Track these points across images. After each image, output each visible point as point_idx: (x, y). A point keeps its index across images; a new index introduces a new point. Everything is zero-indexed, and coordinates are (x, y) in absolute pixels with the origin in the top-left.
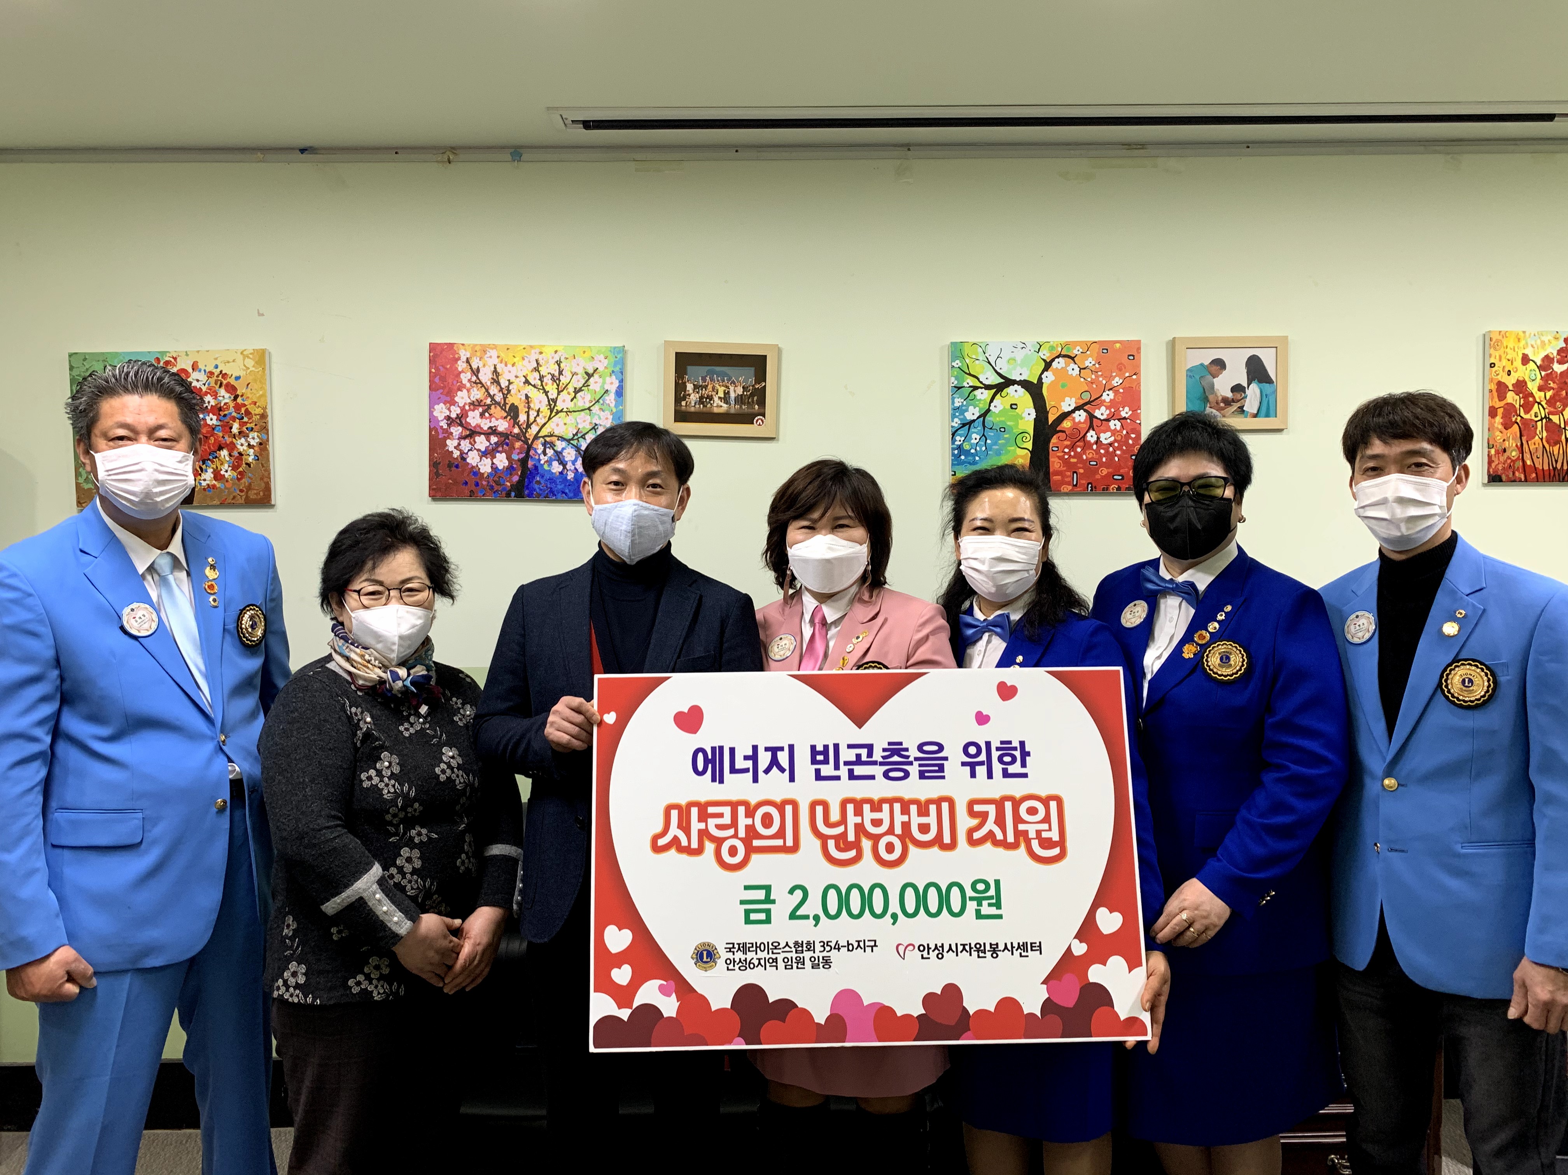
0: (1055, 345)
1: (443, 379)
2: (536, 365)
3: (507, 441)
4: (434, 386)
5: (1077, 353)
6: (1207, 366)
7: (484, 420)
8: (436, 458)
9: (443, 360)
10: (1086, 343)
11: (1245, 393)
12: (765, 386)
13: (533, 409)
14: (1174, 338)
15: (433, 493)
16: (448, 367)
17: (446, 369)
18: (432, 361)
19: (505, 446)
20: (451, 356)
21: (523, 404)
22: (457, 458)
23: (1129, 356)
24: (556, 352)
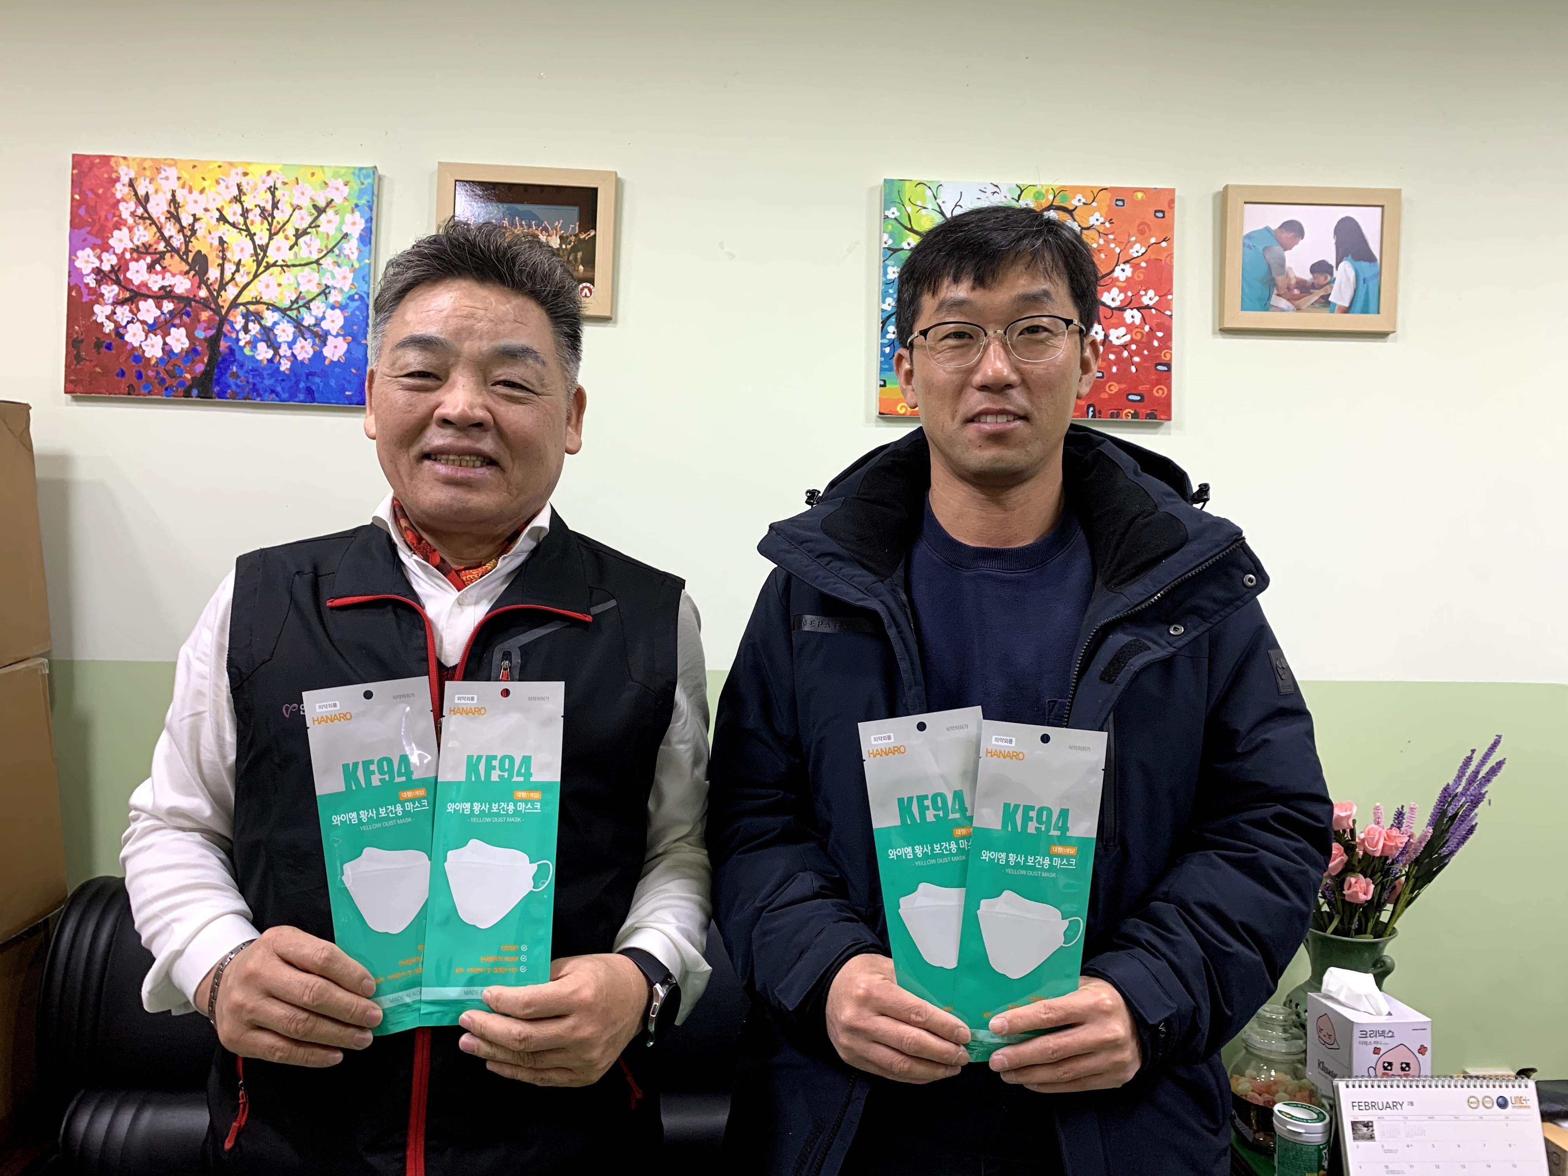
0: (1044, 192)
1: (92, 210)
2: (236, 193)
3: (188, 308)
4: (77, 221)
5: (1077, 204)
6: (1275, 231)
7: (154, 275)
8: (77, 333)
9: (93, 181)
10: (1091, 189)
11: (1332, 274)
12: (595, 236)
13: (230, 261)
14: (1226, 187)
15: (71, 387)
16: (100, 191)
17: (97, 195)
18: (77, 183)
19: (184, 317)
20: (106, 176)
21: (214, 253)
22: (109, 335)
23: (1156, 211)
24: (269, 173)
